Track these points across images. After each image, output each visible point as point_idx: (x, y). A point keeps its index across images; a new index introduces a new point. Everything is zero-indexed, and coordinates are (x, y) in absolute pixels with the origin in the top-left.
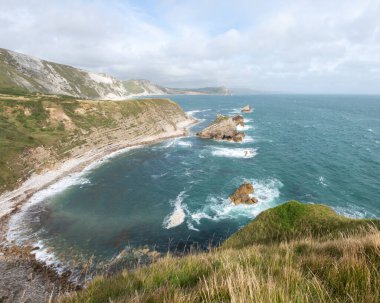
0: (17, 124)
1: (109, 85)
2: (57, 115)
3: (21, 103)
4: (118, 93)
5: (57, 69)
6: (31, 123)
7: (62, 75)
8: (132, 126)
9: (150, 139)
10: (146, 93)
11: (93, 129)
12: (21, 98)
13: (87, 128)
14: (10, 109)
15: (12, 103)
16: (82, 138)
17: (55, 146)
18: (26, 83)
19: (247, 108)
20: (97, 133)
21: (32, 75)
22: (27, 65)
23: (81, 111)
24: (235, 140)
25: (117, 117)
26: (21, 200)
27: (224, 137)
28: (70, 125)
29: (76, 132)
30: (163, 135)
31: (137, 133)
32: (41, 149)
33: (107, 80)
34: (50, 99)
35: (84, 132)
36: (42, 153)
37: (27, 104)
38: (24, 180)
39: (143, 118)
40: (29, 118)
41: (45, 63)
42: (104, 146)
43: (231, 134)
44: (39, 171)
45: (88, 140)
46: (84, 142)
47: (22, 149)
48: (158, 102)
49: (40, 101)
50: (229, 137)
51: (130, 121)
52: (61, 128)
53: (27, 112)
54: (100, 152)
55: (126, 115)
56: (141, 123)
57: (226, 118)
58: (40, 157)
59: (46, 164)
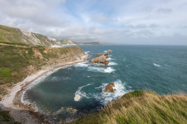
0: (23, 56)
1: (54, 41)
2: (37, 53)
3: (25, 49)
4: (58, 44)
5: (36, 36)
6: (28, 56)
7: (38, 38)
8: (64, 57)
9: (71, 63)
10: (68, 45)
11: (50, 59)
12: (25, 47)
13: (48, 58)
14: (21, 51)
15: (21, 49)
16: (46, 62)
17: (36, 65)
18: (25, 41)
19: (110, 50)
20: (51, 60)
21: (27, 38)
22: (26, 34)
23: (45, 52)
24: (105, 64)
25: (59, 54)
26: (24, 85)
27: (101, 63)
28: (41, 57)
29: (44, 60)
30: (76, 61)
31: (66, 61)
32: (31, 66)
33: (54, 40)
34: (35, 47)
35: (46, 60)
36: (31, 67)
37: (26, 49)
38: (25, 78)
39: (68, 54)
40: (27, 54)
41: (32, 33)
42: (54, 65)
43: (103, 61)
44: (30, 75)
45: (48, 63)
46: (46, 64)
47: (25, 66)
48: (74, 48)
49: (31, 48)
50: (103, 63)
51: (63, 56)
52: (38, 58)
53: (27, 52)
54: (52, 68)
55: (62, 53)
56: (67, 57)
57: (102, 55)
58: (30, 69)
59: (33, 72)
